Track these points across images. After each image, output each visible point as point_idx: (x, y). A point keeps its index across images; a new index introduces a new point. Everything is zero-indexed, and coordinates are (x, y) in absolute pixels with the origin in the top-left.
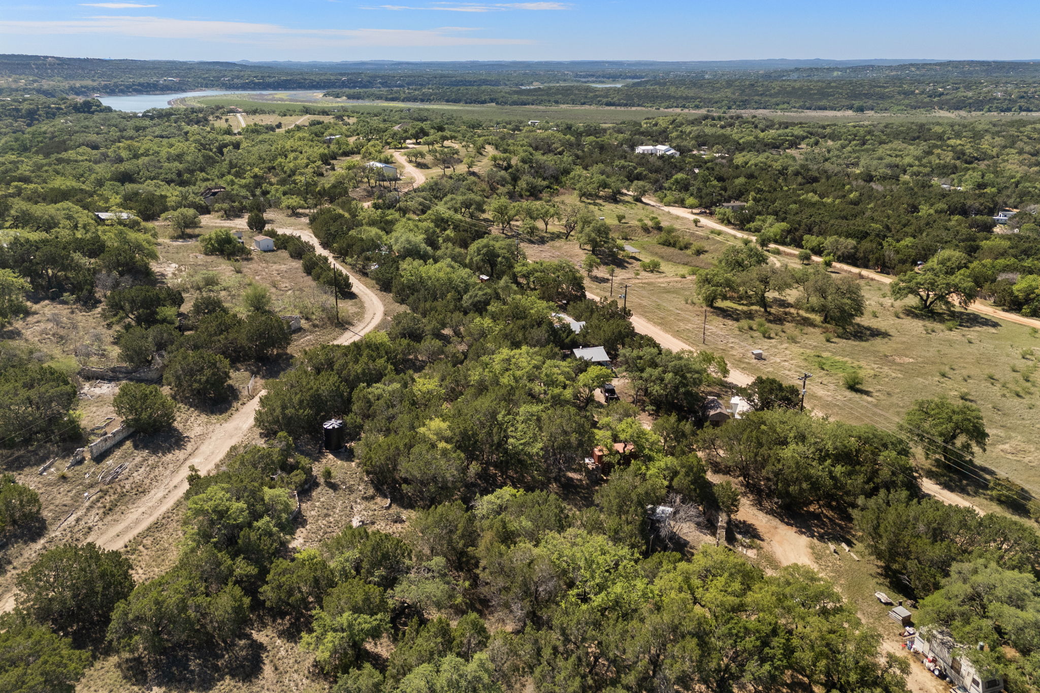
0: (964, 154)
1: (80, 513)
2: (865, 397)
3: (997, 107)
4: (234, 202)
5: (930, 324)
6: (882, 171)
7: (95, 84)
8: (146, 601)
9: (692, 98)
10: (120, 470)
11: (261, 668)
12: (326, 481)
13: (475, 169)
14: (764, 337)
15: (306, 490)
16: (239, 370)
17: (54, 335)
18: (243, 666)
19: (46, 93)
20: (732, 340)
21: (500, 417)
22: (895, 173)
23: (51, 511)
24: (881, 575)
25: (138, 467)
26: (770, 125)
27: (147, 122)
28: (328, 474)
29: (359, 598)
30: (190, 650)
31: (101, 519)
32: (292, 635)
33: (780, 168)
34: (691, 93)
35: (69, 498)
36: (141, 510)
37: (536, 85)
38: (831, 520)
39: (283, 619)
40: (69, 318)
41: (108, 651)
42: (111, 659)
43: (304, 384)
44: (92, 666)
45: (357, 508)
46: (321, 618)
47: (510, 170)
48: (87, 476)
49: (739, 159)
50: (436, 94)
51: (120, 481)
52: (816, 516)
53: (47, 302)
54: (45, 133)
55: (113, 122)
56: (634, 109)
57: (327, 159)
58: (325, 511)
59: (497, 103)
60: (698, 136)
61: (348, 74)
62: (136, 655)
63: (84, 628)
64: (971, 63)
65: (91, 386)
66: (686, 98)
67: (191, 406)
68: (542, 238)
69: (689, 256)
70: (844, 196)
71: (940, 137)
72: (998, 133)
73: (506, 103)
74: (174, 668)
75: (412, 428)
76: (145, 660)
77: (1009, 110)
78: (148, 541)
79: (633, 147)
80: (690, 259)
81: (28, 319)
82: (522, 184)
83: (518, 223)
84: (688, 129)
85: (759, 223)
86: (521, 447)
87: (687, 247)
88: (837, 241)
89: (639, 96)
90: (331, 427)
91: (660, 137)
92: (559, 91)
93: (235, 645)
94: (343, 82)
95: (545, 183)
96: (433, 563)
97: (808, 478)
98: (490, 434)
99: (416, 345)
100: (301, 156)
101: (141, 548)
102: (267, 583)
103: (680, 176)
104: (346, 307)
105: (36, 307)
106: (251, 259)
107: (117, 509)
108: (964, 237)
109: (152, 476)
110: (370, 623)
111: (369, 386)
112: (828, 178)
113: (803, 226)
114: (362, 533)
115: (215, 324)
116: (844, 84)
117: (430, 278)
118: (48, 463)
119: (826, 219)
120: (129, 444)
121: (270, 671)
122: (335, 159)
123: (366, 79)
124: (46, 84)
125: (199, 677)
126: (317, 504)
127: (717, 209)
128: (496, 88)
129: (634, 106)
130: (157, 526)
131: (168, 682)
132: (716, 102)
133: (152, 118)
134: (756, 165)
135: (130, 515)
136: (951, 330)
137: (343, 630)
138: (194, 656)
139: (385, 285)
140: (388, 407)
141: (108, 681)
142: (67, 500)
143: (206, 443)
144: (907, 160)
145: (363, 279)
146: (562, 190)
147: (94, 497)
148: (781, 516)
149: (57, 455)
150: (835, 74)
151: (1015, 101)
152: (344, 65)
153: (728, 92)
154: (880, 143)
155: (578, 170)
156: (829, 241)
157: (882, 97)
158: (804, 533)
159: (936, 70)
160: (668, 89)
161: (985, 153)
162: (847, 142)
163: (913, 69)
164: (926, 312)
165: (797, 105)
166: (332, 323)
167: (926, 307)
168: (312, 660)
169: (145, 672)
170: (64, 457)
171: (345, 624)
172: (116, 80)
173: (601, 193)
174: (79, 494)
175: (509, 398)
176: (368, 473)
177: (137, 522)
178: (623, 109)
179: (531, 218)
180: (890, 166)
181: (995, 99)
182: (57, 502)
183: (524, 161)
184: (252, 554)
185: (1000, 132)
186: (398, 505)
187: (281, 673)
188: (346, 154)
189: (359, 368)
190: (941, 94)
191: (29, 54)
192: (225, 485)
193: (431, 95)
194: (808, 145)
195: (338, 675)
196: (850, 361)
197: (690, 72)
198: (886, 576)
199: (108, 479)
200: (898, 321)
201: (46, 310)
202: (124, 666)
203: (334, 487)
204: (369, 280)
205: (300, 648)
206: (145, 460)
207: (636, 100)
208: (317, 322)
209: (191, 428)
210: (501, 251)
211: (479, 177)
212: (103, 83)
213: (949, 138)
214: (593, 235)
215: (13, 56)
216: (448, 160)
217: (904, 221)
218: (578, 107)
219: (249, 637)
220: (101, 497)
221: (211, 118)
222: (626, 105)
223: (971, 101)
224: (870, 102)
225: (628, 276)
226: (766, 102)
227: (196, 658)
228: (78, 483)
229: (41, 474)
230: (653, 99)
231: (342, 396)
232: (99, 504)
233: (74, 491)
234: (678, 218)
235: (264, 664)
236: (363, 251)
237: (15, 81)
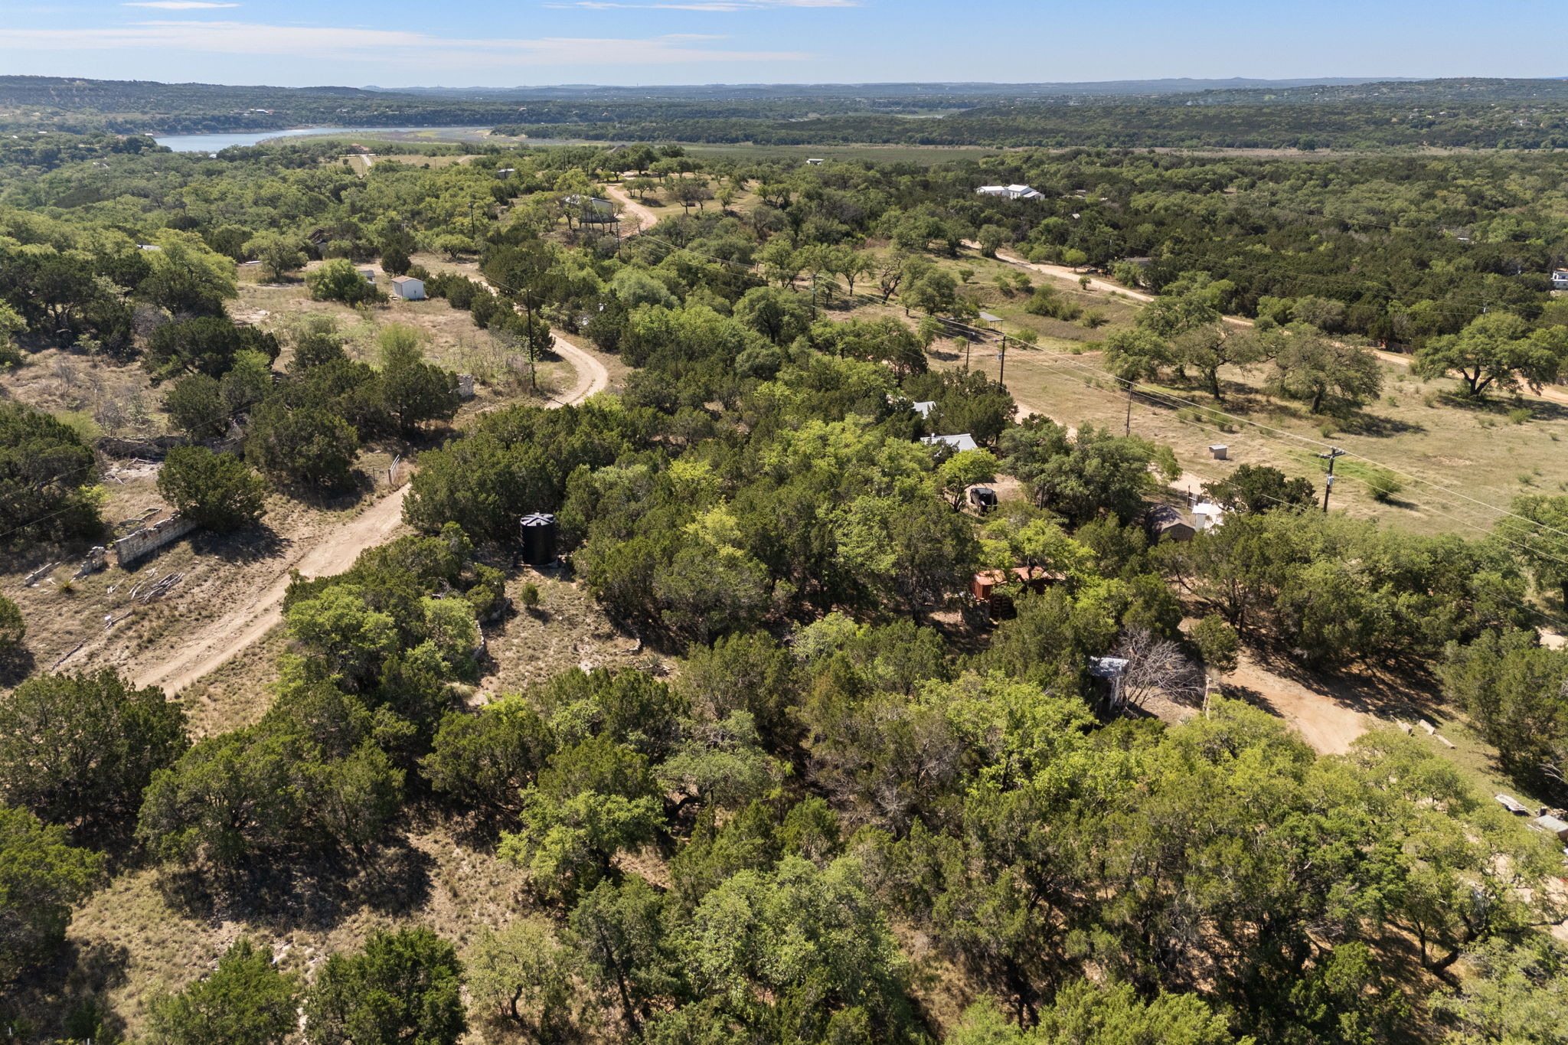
0: (1483, 198)
1: (94, 646)
2: (1407, 511)
3: (1518, 142)
4: (360, 239)
5: (1485, 416)
6: (1362, 217)
7: (146, 117)
8: (209, 766)
9: (1052, 131)
10: (169, 583)
11: (428, 894)
12: (528, 608)
13: (735, 208)
14: (1222, 430)
15: (495, 617)
16: (372, 451)
17: (62, 396)
18: (394, 891)
19: (71, 129)
20: (1170, 434)
21: (820, 512)
22: (1382, 223)
23: (43, 640)
24: (1497, 769)
25: (200, 580)
26: (1179, 163)
27: (225, 164)
28: (531, 595)
29: (607, 767)
30: (294, 861)
31: (134, 656)
32: (483, 840)
33: (1203, 212)
34: (1051, 124)
35: (77, 622)
36: (204, 644)
37: (813, 116)
38: (1391, 687)
39: (463, 815)
40: (88, 374)
41: (139, 863)
42: (144, 874)
43: (486, 456)
44: (109, 886)
45: (584, 650)
46: (535, 803)
47: (788, 209)
48: (110, 590)
49: (1139, 201)
50: (662, 129)
51: (169, 599)
52: (1367, 682)
53: (53, 350)
54: (68, 181)
55: (172, 164)
56: (963, 148)
57: (504, 197)
58: (530, 651)
59: (755, 142)
60: (1069, 176)
61: (529, 103)
62: (192, 868)
63: (96, 822)
64: (1472, 81)
65: (123, 466)
66: (1043, 132)
67: (293, 497)
68: (846, 302)
69: (1077, 328)
70: (1310, 249)
71: (1441, 176)
72: (1530, 171)
73: (768, 142)
74: (264, 890)
75: (673, 525)
76: (210, 876)
77: (1537, 145)
78: (217, 690)
79: (973, 186)
80: (1080, 333)
81: (20, 372)
82: (809, 227)
83: (806, 284)
84: (1053, 168)
85: (1185, 283)
86: (859, 560)
87: (1073, 316)
88: (1313, 303)
89: (971, 129)
90: (534, 524)
91: (1014, 175)
92: (848, 124)
93: (378, 856)
94: (521, 114)
95: (845, 228)
96: (730, 723)
97: (1355, 611)
98: (805, 540)
99: (668, 418)
100: (462, 193)
101: (204, 699)
102: (434, 750)
103: (1052, 220)
104: (545, 370)
105: (31, 358)
106: (389, 308)
107: (163, 641)
108: (1515, 296)
109: (225, 593)
110: (629, 810)
111: (593, 469)
112: (1280, 227)
113: (1256, 283)
114: (602, 678)
115: (330, 377)
116: (1282, 111)
117: (682, 326)
118: (42, 569)
119: (1291, 274)
120: (184, 545)
121: (443, 899)
122: (516, 196)
123: (554, 110)
124: (71, 118)
125: (312, 905)
126: (516, 641)
127: (1117, 265)
128: (752, 120)
129: (963, 144)
130: (233, 667)
131: (251, 914)
132: (1089, 138)
133: (232, 159)
134: (1166, 209)
135: (186, 651)
136: (1519, 423)
137: (578, 825)
138: (301, 871)
139: (607, 343)
140: (629, 501)
141: (138, 911)
142: (74, 625)
143: (320, 549)
144: (1398, 204)
145: (571, 337)
146: (869, 240)
147: (123, 622)
148: (1306, 680)
149: (58, 558)
150: (1267, 98)
151: (1545, 133)
152: (522, 91)
153: (1107, 124)
154: (1352, 183)
155: (894, 212)
156: (1301, 303)
157: (1342, 128)
158: (1351, 706)
159: (1419, 92)
160: (1014, 120)
161: (1515, 197)
162: (1300, 182)
163: (1385, 90)
164: (1474, 398)
165: (1213, 141)
166: (524, 391)
167: (1474, 391)
168: (520, 882)
169: (209, 896)
170: (70, 562)
171: (583, 811)
172: (177, 112)
173: (931, 245)
174: (96, 617)
175: (834, 488)
176: (599, 600)
177: (199, 660)
178: (946, 148)
179: (829, 270)
180: (1372, 211)
181: (1514, 128)
182: (56, 627)
183: (809, 196)
184: (407, 702)
185: (1532, 169)
186: (654, 649)
187: (465, 902)
188: (530, 190)
189: (576, 441)
190: (1431, 124)
191: (47, 75)
192: (354, 588)
193: (655, 130)
194: (1239, 187)
195: (579, 891)
196: (1370, 462)
197: (1046, 98)
198: (1506, 771)
199: (147, 596)
200: (1431, 411)
201: (52, 362)
202: (168, 887)
203: (544, 617)
204: (580, 339)
205: (496, 863)
206: (212, 570)
207: (966, 135)
208: (500, 388)
209: (293, 528)
210: (787, 306)
211: (740, 218)
212: (158, 116)
213: (1455, 178)
214: (930, 290)
215: (23, 78)
216: (689, 196)
217: (1413, 279)
218: (879, 147)
219: (403, 843)
220: (133, 623)
221: (321, 159)
222: (951, 143)
223: (1478, 132)
224: (1323, 136)
225: (986, 352)
226: (1164, 137)
227: (305, 875)
228: (93, 600)
229: (28, 586)
230: (993, 133)
231: (548, 480)
232: (131, 633)
233: (87, 613)
234: (1054, 278)
235: (433, 887)
236: (568, 295)
237: (25, 114)
